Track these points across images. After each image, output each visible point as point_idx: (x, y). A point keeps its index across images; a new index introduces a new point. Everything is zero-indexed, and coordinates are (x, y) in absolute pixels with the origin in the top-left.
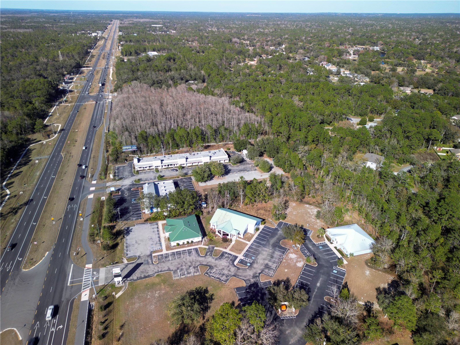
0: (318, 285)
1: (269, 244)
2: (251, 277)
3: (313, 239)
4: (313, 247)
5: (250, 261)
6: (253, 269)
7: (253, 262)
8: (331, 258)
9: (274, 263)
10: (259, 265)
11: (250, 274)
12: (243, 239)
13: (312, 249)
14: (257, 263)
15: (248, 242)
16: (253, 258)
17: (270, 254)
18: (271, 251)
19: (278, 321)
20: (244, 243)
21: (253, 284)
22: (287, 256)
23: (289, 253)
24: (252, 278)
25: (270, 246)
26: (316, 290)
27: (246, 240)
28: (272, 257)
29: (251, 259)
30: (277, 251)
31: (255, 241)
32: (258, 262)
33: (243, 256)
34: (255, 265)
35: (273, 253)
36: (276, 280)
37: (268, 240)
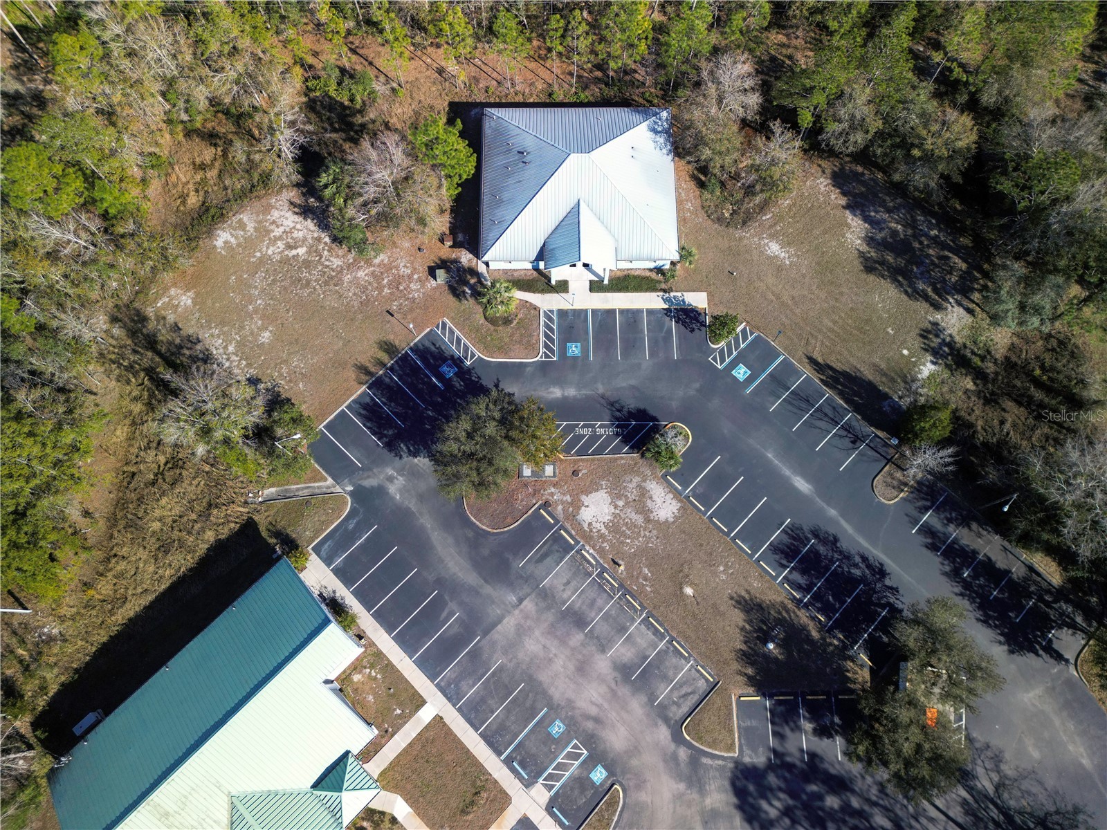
0: (802, 485)
1: (475, 591)
2: (695, 796)
3: (506, 355)
4: (560, 382)
5: (572, 756)
6: (634, 762)
7: (590, 740)
8: (654, 343)
9: (623, 629)
10: (613, 715)
11: (667, 795)
12: (386, 735)
13: (571, 392)
14: (597, 720)
15: (426, 715)
16: (557, 728)
17: (550, 617)
18: (528, 605)
19: (974, 762)
20: (422, 739)
21: (740, 792)
22: (588, 537)
23: (573, 517)
24: (702, 791)
25: (488, 590)
26: (833, 512)
27: (405, 718)
28: (578, 620)
29: (562, 741)
30: (539, 570)
31: (430, 666)
32: (593, 711)
33: (528, 784)
34: (616, 739)
35: (546, 596)
36: (735, 666)
37: (440, 582)
